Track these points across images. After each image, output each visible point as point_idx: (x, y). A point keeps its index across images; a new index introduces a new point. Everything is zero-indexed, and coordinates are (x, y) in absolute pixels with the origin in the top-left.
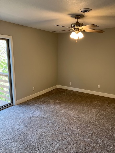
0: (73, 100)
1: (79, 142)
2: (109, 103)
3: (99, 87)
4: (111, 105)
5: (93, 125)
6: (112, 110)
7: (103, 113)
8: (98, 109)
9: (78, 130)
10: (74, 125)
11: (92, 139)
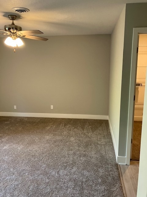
0: (20, 129)
1: (29, 183)
2: (65, 125)
3: (52, 107)
4: (68, 127)
5: (46, 155)
6: (67, 133)
7: (58, 138)
8: (52, 135)
9: (27, 168)
10: (22, 162)
11: (46, 174)
